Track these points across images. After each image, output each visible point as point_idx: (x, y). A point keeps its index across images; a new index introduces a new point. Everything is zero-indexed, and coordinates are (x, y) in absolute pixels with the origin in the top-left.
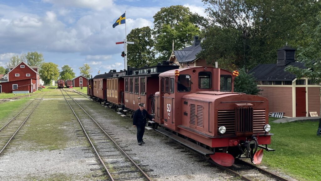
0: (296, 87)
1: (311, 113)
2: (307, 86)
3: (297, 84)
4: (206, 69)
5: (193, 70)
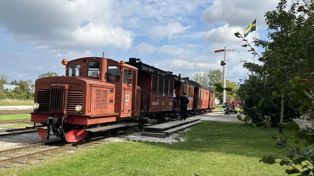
4: (94, 59)
5: (83, 59)
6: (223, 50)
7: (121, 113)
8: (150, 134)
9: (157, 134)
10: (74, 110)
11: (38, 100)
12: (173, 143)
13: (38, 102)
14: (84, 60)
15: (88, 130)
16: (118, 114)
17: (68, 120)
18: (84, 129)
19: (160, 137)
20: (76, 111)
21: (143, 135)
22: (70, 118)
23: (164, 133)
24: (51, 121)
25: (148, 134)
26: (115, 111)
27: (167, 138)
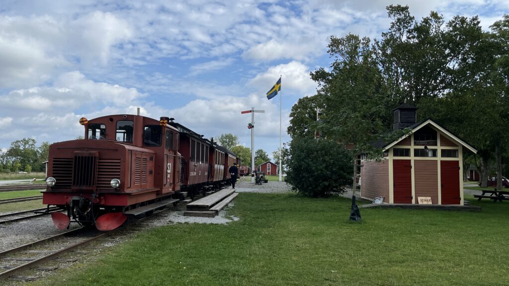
0: (393, 160)
1: (419, 198)
2: (412, 158)
3: (395, 155)
4: (125, 117)
5: (109, 118)
6: (251, 111)
7: (164, 187)
8: (195, 213)
9: (204, 212)
10: (109, 186)
11: (54, 173)
12: (227, 223)
13: (53, 177)
14: (111, 118)
15: (127, 213)
16: (159, 189)
17: (100, 200)
18: (122, 211)
19: (209, 216)
20: (111, 187)
21: (185, 214)
22: (102, 198)
23: (212, 210)
24: (76, 203)
25: (192, 213)
26: (155, 185)
27: (216, 217)
